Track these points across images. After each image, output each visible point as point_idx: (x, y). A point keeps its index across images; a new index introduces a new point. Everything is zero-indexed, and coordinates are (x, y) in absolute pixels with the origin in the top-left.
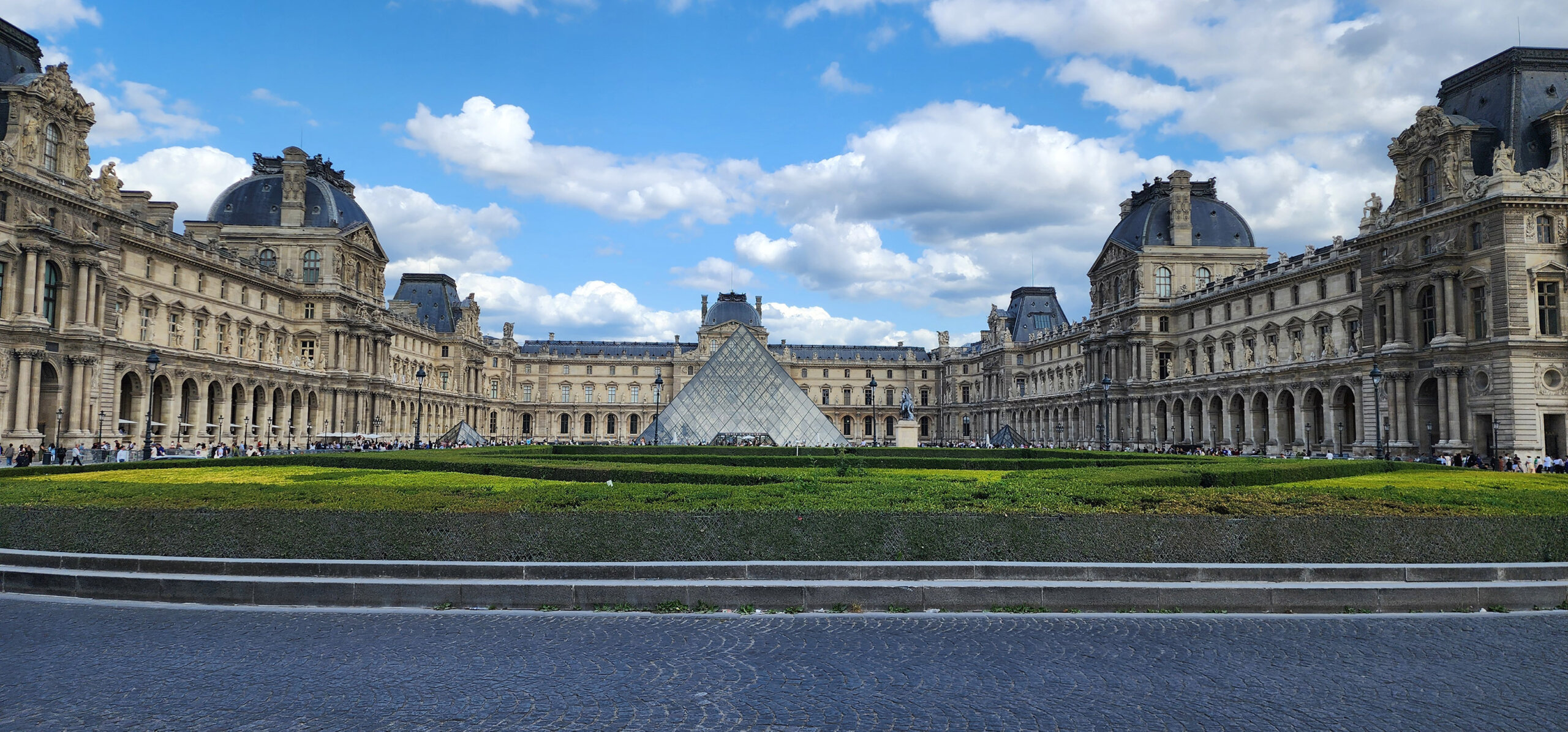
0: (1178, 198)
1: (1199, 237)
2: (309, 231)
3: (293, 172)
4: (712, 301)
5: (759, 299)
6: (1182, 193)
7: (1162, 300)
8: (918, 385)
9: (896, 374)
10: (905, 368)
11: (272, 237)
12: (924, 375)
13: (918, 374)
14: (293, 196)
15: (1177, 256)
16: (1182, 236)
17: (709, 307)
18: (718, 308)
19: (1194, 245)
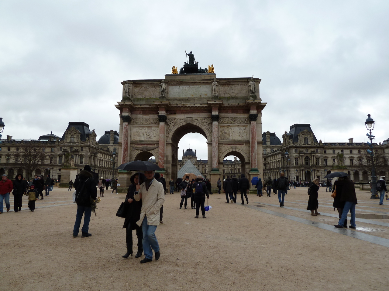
0: (267, 136)
1: (271, 144)
2: (115, 144)
3: (112, 134)
4: (185, 151)
5: (195, 150)
6: (268, 135)
7: (265, 155)
8: (230, 169)
9: (225, 166)
10: (227, 165)
11: (109, 145)
12: (231, 166)
13: (230, 166)
14: (111, 138)
15: (267, 147)
16: (268, 143)
17: (184, 152)
18: (186, 152)
19: (271, 145)
